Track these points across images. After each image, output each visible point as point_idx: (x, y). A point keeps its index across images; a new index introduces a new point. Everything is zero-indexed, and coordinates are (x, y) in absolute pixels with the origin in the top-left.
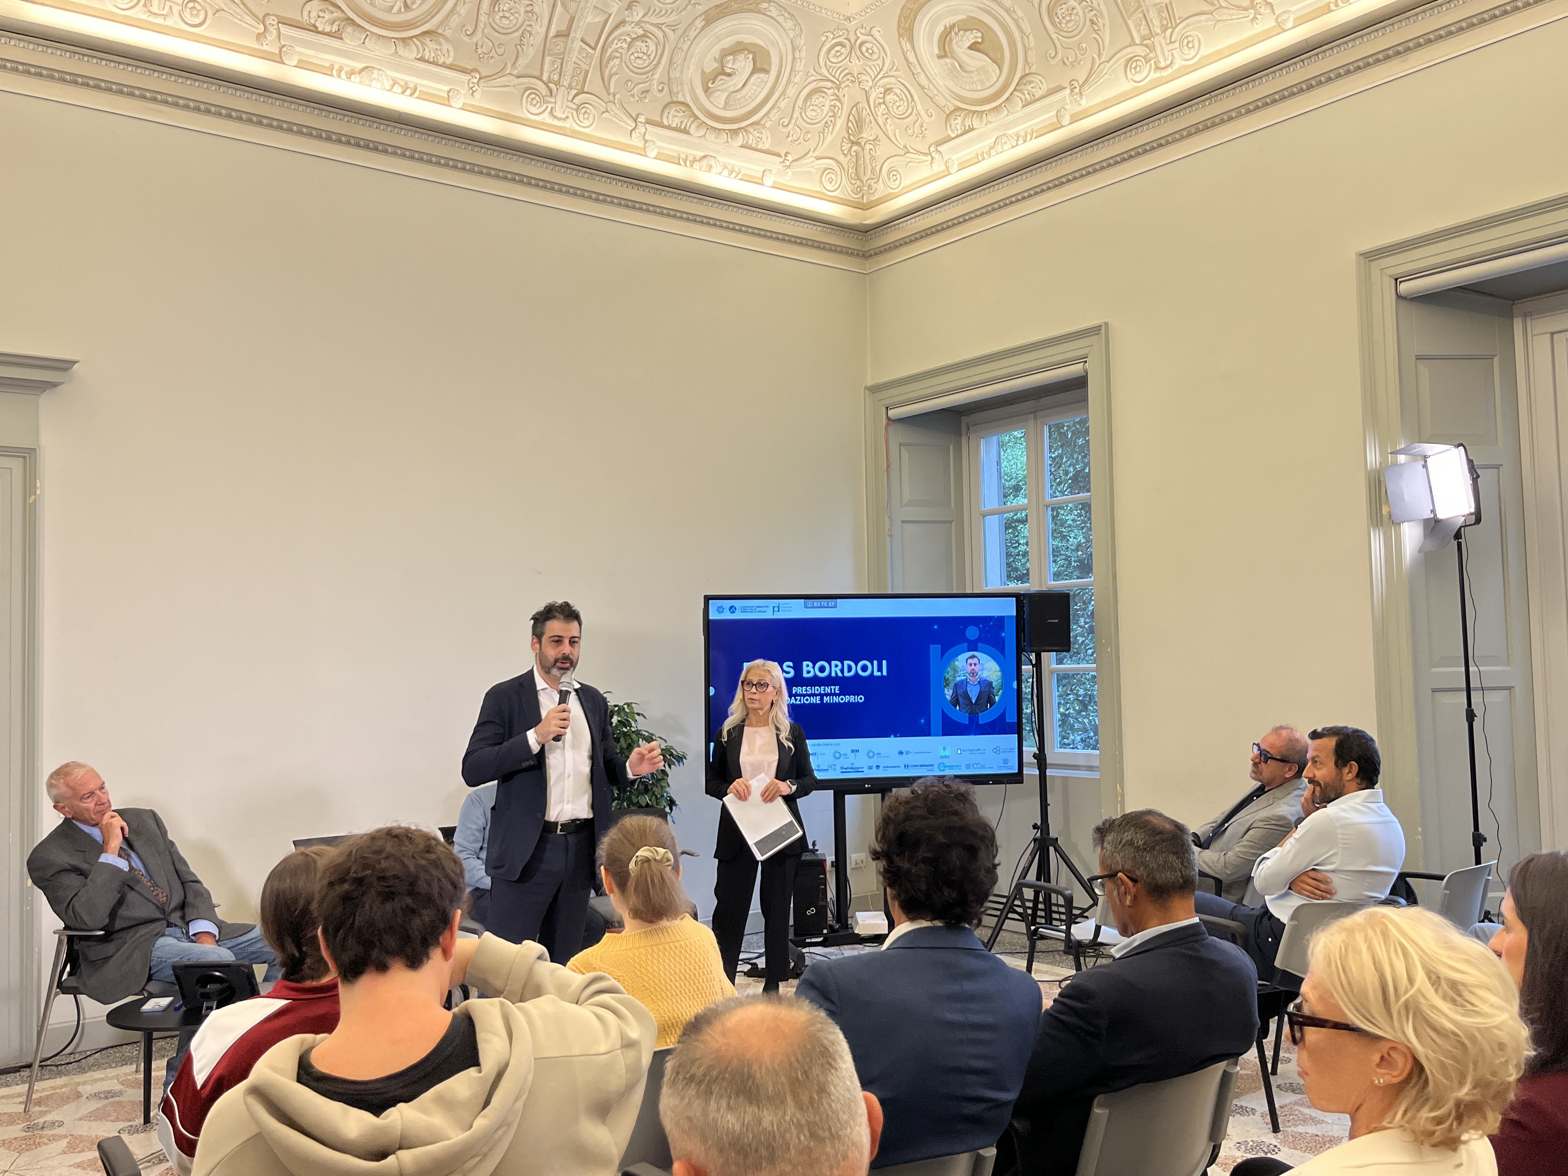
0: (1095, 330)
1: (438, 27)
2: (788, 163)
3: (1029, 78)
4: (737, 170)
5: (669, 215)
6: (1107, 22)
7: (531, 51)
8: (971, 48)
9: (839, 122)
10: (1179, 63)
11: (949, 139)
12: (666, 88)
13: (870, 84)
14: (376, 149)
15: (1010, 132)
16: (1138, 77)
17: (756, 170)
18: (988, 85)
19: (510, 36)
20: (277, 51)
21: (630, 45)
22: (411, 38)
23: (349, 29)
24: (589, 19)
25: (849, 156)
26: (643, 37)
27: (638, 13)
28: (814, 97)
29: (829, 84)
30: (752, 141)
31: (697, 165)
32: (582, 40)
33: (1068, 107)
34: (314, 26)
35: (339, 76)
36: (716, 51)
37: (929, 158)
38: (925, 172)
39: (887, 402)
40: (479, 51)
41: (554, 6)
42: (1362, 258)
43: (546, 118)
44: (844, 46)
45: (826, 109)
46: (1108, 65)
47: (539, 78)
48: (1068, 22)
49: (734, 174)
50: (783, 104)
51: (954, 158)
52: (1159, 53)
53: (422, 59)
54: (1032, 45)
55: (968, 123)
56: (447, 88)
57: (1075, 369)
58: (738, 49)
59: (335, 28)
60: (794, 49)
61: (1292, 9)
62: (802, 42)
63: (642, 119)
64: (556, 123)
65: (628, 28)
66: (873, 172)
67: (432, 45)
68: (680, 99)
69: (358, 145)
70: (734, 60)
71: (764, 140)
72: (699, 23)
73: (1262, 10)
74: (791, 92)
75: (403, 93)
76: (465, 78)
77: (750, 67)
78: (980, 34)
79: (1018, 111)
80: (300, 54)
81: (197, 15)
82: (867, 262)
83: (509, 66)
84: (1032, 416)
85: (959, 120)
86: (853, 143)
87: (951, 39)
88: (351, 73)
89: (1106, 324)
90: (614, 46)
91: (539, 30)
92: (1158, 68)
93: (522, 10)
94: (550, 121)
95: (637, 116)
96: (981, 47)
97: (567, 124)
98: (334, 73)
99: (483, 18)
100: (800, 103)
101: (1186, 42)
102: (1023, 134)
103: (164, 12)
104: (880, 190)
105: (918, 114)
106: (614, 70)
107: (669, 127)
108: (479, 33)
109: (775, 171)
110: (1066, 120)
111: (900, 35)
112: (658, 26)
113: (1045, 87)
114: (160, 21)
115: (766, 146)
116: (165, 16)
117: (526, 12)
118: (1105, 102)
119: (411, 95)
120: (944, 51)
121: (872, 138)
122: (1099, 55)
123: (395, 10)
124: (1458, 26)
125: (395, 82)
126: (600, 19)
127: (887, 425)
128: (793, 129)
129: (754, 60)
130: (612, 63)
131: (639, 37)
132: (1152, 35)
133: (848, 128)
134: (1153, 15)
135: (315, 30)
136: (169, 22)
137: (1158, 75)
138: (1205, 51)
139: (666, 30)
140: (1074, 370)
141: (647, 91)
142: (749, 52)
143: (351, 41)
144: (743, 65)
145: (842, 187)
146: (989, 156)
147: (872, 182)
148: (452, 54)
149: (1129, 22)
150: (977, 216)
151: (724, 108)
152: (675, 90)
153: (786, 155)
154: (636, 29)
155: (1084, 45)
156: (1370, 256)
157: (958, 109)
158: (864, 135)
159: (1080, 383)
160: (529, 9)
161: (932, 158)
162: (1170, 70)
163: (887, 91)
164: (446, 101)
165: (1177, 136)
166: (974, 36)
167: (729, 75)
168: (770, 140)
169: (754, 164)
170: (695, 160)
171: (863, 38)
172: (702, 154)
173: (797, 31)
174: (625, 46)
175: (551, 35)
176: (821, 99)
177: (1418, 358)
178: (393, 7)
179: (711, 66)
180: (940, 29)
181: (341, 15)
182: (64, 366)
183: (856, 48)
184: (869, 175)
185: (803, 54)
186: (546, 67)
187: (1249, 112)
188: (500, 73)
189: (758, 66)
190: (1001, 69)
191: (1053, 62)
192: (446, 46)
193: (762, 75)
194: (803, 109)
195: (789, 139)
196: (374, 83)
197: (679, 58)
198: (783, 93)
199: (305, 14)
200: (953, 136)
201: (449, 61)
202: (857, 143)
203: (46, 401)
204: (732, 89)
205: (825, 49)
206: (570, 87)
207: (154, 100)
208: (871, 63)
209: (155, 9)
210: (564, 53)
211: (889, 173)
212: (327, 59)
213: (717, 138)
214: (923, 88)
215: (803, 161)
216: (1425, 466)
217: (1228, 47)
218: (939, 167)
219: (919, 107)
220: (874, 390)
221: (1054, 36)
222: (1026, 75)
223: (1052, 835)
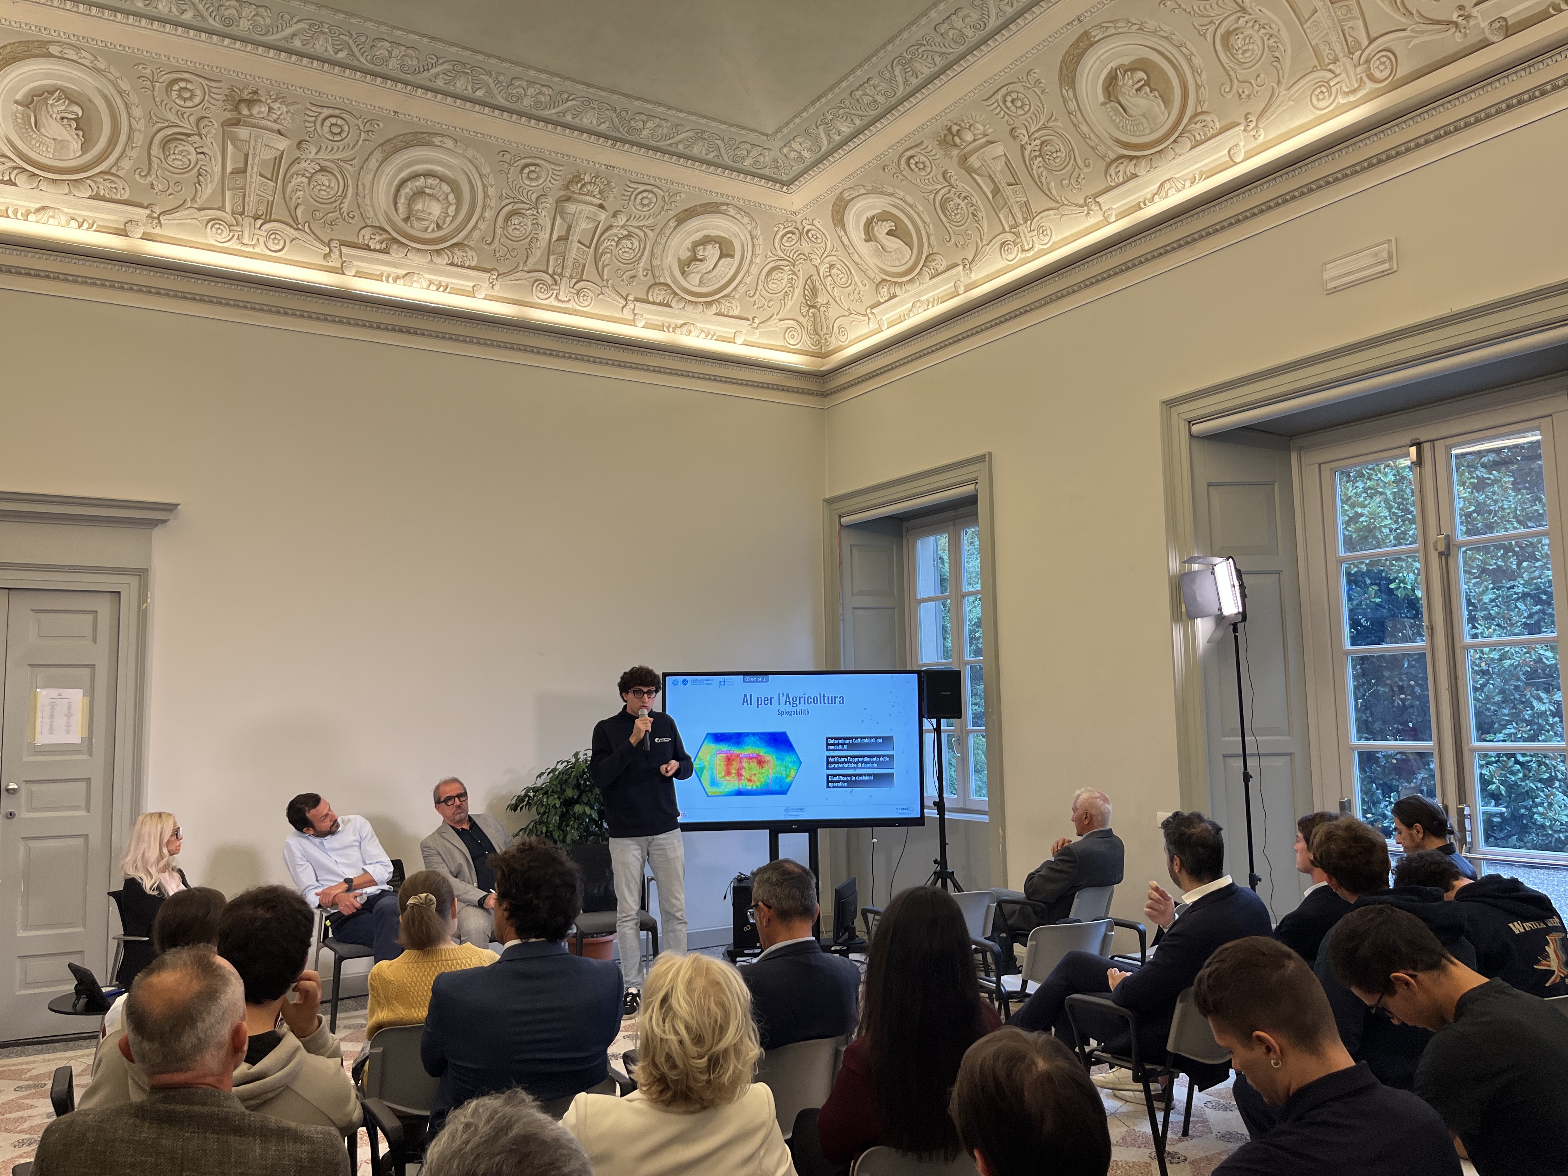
0: (981, 459)
1: (464, 239)
2: (755, 325)
3: (933, 257)
4: (712, 333)
5: (654, 371)
6: (984, 214)
7: (538, 253)
8: (887, 234)
9: (797, 291)
10: (1038, 247)
11: (879, 304)
12: (650, 273)
13: (819, 261)
14: (415, 333)
15: (923, 298)
16: (1010, 257)
17: (729, 331)
18: (904, 262)
19: (521, 243)
20: (339, 266)
21: (618, 243)
22: (443, 249)
23: (395, 246)
24: (583, 226)
25: (807, 317)
26: (629, 236)
27: (622, 220)
28: (774, 273)
29: (786, 263)
30: (724, 310)
31: (678, 331)
32: (579, 242)
33: (962, 279)
34: (368, 245)
35: (387, 281)
36: (688, 243)
37: (866, 318)
38: (864, 330)
39: (840, 512)
40: (497, 255)
41: (554, 218)
42: (1164, 405)
43: (552, 301)
44: (794, 233)
45: (785, 282)
46: (988, 247)
47: (546, 272)
48: (956, 214)
49: (710, 336)
50: (748, 280)
51: (884, 318)
52: (1024, 239)
53: (452, 264)
54: (932, 232)
55: (892, 291)
56: (473, 284)
57: (969, 489)
58: (706, 241)
59: (384, 246)
60: (752, 238)
61: (1114, 207)
62: (759, 233)
63: (631, 298)
64: (561, 305)
65: (615, 231)
66: (827, 329)
67: (460, 253)
68: (662, 281)
69: (401, 331)
70: (704, 250)
71: (734, 308)
72: (672, 224)
73: (1093, 207)
74: (754, 270)
75: (437, 290)
76: (486, 275)
77: (717, 253)
78: (893, 224)
79: (928, 283)
80: (357, 266)
81: (278, 244)
82: (826, 400)
83: (521, 264)
84: (951, 523)
85: (886, 289)
86: (810, 306)
87: (873, 228)
88: (397, 278)
89: (990, 453)
90: (605, 244)
91: (544, 236)
92: (1023, 250)
93: (529, 223)
94: (555, 303)
95: (627, 296)
96: (896, 233)
97: (569, 305)
98: (384, 279)
99: (499, 231)
100: (762, 278)
101: (1042, 231)
102: (931, 300)
103: (253, 243)
104: (834, 343)
105: (856, 284)
106: (606, 262)
107: (654, 303)
108: (496, 241)
109: (744, 332)
110: (961, 290)
111: (835, 225)
112: (639, 228)
113: (945, 264)
114: (250, 249)
115: (736, 313)
116: (254, 246)
117: (533, 224)
118: (987, 276)
119: (444, 291)
120: (869, 237)
121: (824, 302)
122: (981, 240)
123: (430, 230)
124: (1228, 221)
125: (431, 283)
126: (591, 225)
127: (840, 530)
128: (758, 298)
129: (720, 248)
130: (604, 257)
131: (624, 237)
132: (1017, 225)
133: (805, 295)
134: (1016, 209)
135: (368, 248)
136: (257, 250)
137: (1023, 256)
138: (1055, 238)
139: (646, 230)
140: (967, 490)
141: (634, 277)
142: (716, 243)
143: (396, 254)
144: (712, 252)
145: (803, 341)
146: (909, 317)
147: (827, 336)
148: (475, 259)
149: (1000, 215)
150: (901, 365)
151: (699, 286)
152: (657, 275)
153: (754, 318)
154: (622, 231)
155: (970, 232)
156: (1170, 404)
157: (884, 280)
158: (819, 300)
159: (972, 501)
160: (535, 222)
161: (869, 318)
162: (1032, 253)
163: (832, 266)
164: (472, 294)
165: (1038, 304)
166: (888, 226)
167: (701, 260)
168: (739, 308)
169: (726, 328)
170: (676, 327)
171: (808, 227)
172: (683, 322)
173: (754, 225)
174: (614, 244)
175: (554, 239)
176: (780, 274)
177: (1210, 485)
178: (428, 228)
179: (685, 255)
180: (863, 220)
181: (388, 236)
182: (171, 508)
183: (803, 234)
184: (825, 331)
185: (761, 241)
186: (551, 263)
187: (1086, 286)
188: (515, 270)
189: (724, 252)
190: (912, 250)
191: (949, 245)
192: (470, 253)
193: (728, 259)
194: (766, 282)
195: (756, 307)
196: (415, 284)
197: (658, 251)
198: (748, 271)
199: (361, 237)
200: (882, 301)
201: (473, 264)
202: (814, 307)
203: (157, 532)
204: (704, 271)
205: (778, 236)
206: (571, 277)
207: (245, 307)
208: (817, 246)
209: (245, 241)
210: (565, 252)
211: (839, 328)
212: (378, 268)
213: (694, 308)
214: (857, 264)
215: (768, 323)
216: (1213, 573)
217: (1071, 235)
218: (873, 326)
219: (856, 278)
220: (829, 502)
221: (948, 225)
222: (930, 255)
223: (949, 870)
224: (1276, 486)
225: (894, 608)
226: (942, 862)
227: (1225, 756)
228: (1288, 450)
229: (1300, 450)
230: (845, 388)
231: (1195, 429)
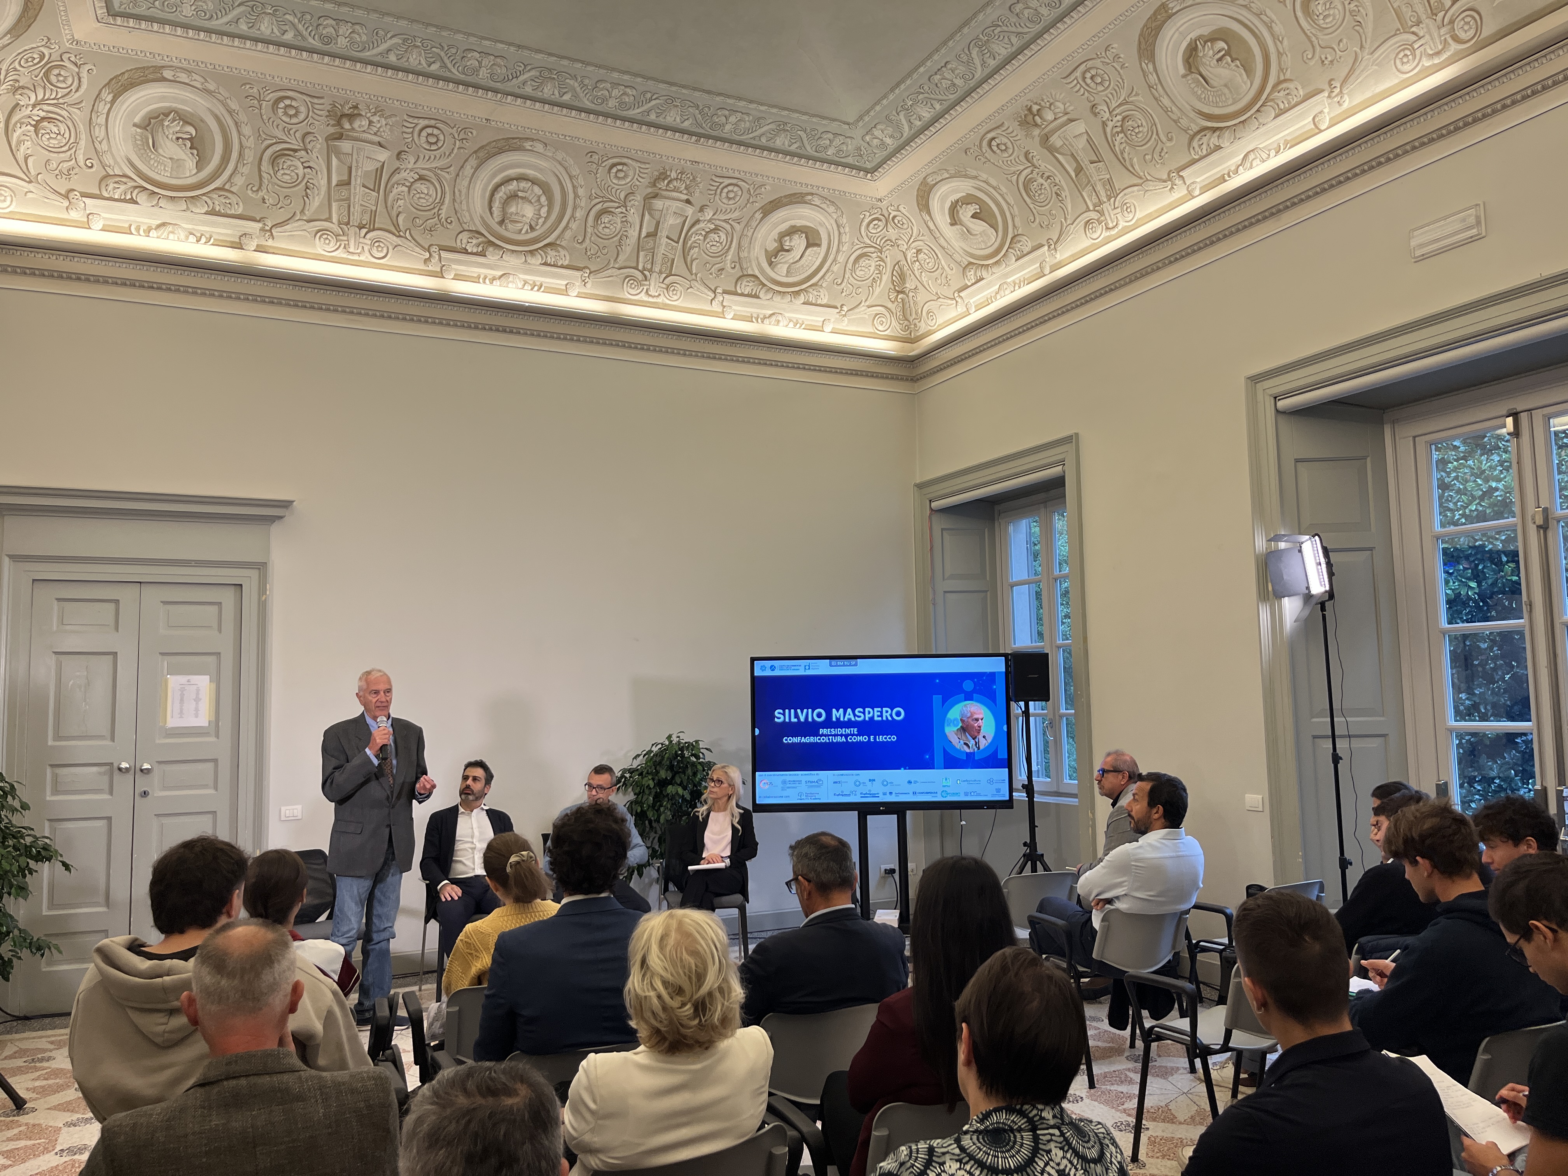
0: (1067, 440)
1: (556, 240)
2: (844, 313)
3: (1018, 238)
4: (800, 322)
5: (743, 362)
6: (1067, 193)
7: (628, 249)
8: (972, 217)
9: (885, 278)
10: (1122, 224)
11: (967, 287)
12: (738, 265)
13: (906, 247)
14: (511, 332)
15: (1009, 280)
16: (1095, 236)
17: (817, 320)
18: (989, 244)
19: (611, 240)
20: (439, 270)
21: (705, 237)
22: (536, 250)
23: (491, 249)
24: (671, 222)
25: (896, 303)
26: (716, 230)
27: (708, 214)
28: (861, 261)
29: (872, 250)
30: (812, 299)
31: (767, 321)
32: (668, 237)
33: (1047, 260)
34: (465, 249)
35: (484, 282)
36: (775, 234)
37: (954, 302)
38: (953, 314)
39: (930, 496)
40: (589, 253)
41: (643, 215)
42: (1249, 381)
43: (643, 297)
44: (880, 220)
45: (872, 269)
46: (1072, 227)
47: (636, 268)
48: (1039, 195)
49: (798, 325)
50: (835, 268)
51: (971, 301)
52: (1108, 217)
53: (545, 264)
54: (1017, 213)
55: (979, 274)
56: (566, 282)
57: (1056, 471)
58: (792, 231)
59: (480, 249)
60: (838, 226)
61: (1198, 180)
62: (845, 221)
63: (719, 290)
64: (651, 299)
65: (702, 225)
66: (917, 314)
67: (553, 253)
68: (750, 272)
69: (497, 330)
70: (791, 240)
71: (822, 296)
72: (758, 216)
73: (1177, 182)
74: (841, 258)
75: (532, 289)
76: (578, 274)
77: (804, 243)
78: (977, 207)
79: (1014, 264)
80: (456, 270)
81: (381, 251)
82: (916, 385)
83: (612, 262)
84: (1043, 505)
85: (972, 272)
86: (898, 292)
87: (958, 212)
88: (494, 279)
89: (1077, 434)
90: (693, 239)
91: (633, 233)
92: (1107, 228)
93: (619, 221)
94: (646, 298)
95: (716, 289)
96: (980, 216)
97: (659, 300)
98: (481, 280)
99: (589, 230)
100: (850, 265)
101: (1125, 208)
102: (1018, 282)
103: (359, 251)
104: (923, 328)
105: (943, 268)
106: (694, 256)
107: (742, 295)
108: (587, 241)
109: (833, 320)
110: (1047, 271)
111: (920, 210)
112: (725, 221)
113: (1030, 245)
114: (356, 257)
115: (825, 301)
116: (359, 254)
117: (622, 222)
118: (1072, 256)
119: (538, 290)
120: (955, 221)
121: (913, 287)
122: (1065, 219)
123: (523, 232)
124: (1314, 191)
125: (526, 282)
126: (679, 220)
127: (930, 514)
128: (846, 286)
129: (807, 238)
130: (692, 252)
131: (711, 231)
132: (1101, 203)
133: (893, 281)
134: (1099, 188)
135: (465, 252)
136: (362, 258)
137: (1108, 234)
138: (1139, 215)
139: (732, 223)
140: (1055, 471)
141: (723, 269)
142: (802, 232)
143: (493, 256)
144: (798, 242)
145: (894, 327)
146: (996, 299)
147: (917, 321)
148: (568, 257)
149: (1084, 193)
150: (988, 348)
151: (787, 276)
152: (745, 266)
153: (842, 306)
154: (709, 225)
155: (1054, 212)
156: (1255, 380)
157: (970, 263)
158: (907, 285)
159: (1058, 483)
160: (624, 219)
161: (957, 302)
162: (1116, 230)
163: (919, 251)
164: (565, 292)
165: (1122, 282)
166: (973, 209)
167: (788, 251)
168: (827, 296)
169: (815, 316)
170: (765, 318)
171: (893, 213)
172: (771, 312)
173: (839, 213)
174: (701, 238)
175: (643, 236)
176: (867, 261)
177: (1297, 461)
178: (521, 230)
179: (772, 246)
180: (948, 205)
181: (481, 239)
182: (286, 504)
183: (889, 220)
184: (914, 316)
185: (847, 229)
186: (641, 259)
187: (1171, 262)
188: (605, 268)
189: (811, 242)
190: (997, 232)
191: (1033, 225)
192: (563, 252)
193: (815, 248)
194: (853, 270)
195: (844, 294)
196: (510, 285)
197: (745, 243)
198: (835, 260)
199: (458, 241)
200: (969, 284)
201: (566, 263)
202: (902, 292)
203: (275, 529)
204: (792, 261)
205: (864, 224)
206: (661, 272)
207: (352, 313)
208: (903, 231)
209: (351, 250)
210: (654, 248)
211: (928, 313)
212: (475, 271)
213: (782, 298)
214: (943, 248)
215: (856, 310)
216: (1300, 551)
217: (1156, 211)
218: (961, 309)
219: (943, 262)
220: (920, 486)
221: (1032, 206)
222: (1015, 236)
223: (1039, 852)
224: (1369, 459)
225: (986, 591)
226: (1032, 844)
227: (1315, 737)
228: (1381, 423)
229: (1393, 422)
230: (935, 373)
231: (1281, 404)
